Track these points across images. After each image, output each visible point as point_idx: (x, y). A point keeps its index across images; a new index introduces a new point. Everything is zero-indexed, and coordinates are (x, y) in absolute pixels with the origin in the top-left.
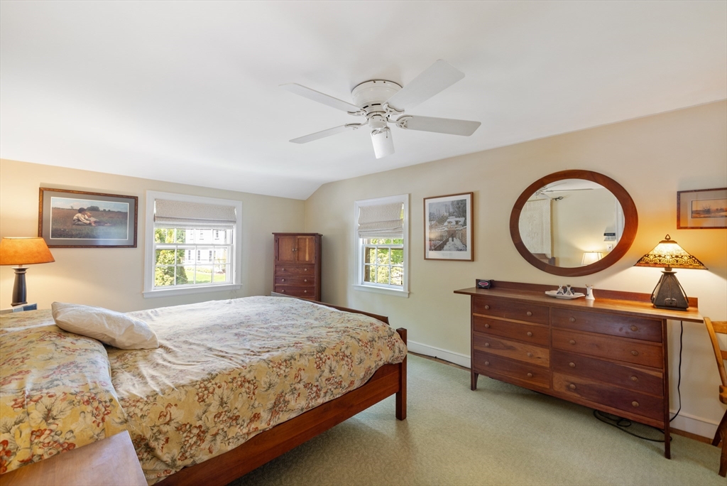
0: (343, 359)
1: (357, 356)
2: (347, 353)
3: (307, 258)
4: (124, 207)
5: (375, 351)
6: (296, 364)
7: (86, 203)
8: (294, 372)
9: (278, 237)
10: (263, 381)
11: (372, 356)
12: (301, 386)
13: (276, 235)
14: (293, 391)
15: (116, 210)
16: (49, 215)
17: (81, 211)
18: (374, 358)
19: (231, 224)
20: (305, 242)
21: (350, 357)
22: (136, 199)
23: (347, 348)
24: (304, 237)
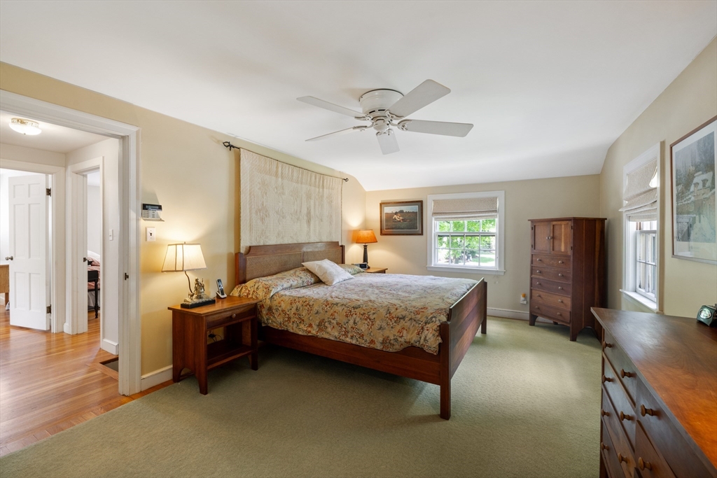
0: (366, 319)
1: (378, 323)
2: (372, 317)
3: (563, 249)
4: (415, 208)
5: (399, 327)
6: (336, 308)
7: (397, 209)
8: (332, 311)
9: (535, 224)
10: (316, 308)
11: (393, 329)
12: (334, 322)
13: (532, 221)
14: (330, 322)
15: (411, 211)
16: (384, 217)
17: (396, 213)
18: (395, 332)
19: (493, 214)
20: (561, 228)
21: (373, 321)
22: (421, 202)
23: (374, 314)
24: (559, 223)
